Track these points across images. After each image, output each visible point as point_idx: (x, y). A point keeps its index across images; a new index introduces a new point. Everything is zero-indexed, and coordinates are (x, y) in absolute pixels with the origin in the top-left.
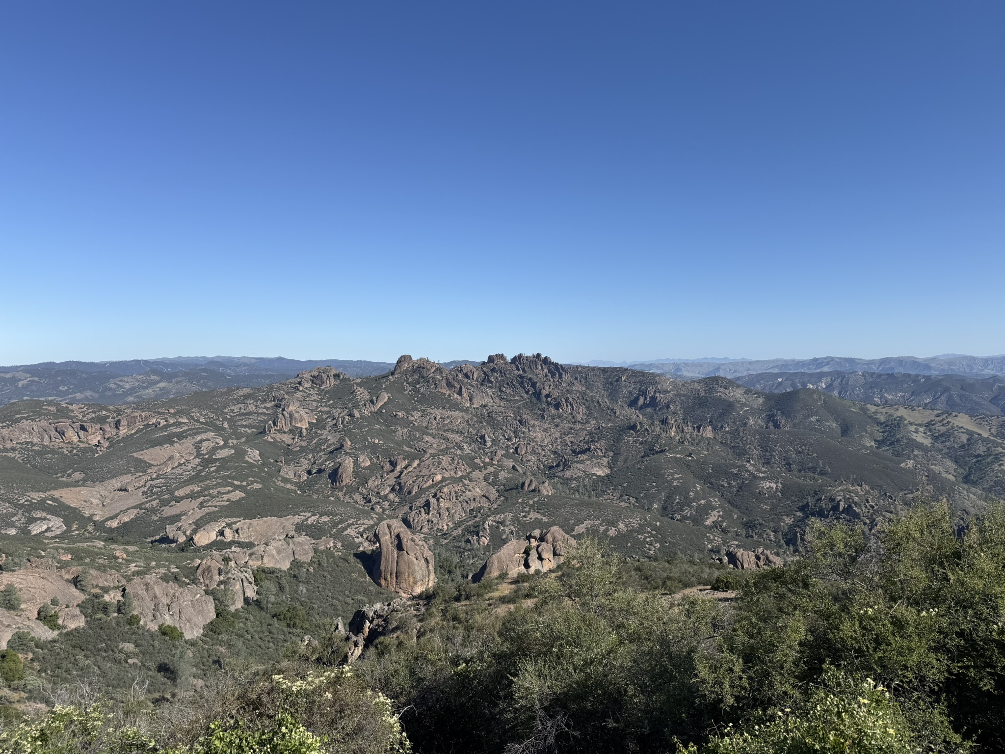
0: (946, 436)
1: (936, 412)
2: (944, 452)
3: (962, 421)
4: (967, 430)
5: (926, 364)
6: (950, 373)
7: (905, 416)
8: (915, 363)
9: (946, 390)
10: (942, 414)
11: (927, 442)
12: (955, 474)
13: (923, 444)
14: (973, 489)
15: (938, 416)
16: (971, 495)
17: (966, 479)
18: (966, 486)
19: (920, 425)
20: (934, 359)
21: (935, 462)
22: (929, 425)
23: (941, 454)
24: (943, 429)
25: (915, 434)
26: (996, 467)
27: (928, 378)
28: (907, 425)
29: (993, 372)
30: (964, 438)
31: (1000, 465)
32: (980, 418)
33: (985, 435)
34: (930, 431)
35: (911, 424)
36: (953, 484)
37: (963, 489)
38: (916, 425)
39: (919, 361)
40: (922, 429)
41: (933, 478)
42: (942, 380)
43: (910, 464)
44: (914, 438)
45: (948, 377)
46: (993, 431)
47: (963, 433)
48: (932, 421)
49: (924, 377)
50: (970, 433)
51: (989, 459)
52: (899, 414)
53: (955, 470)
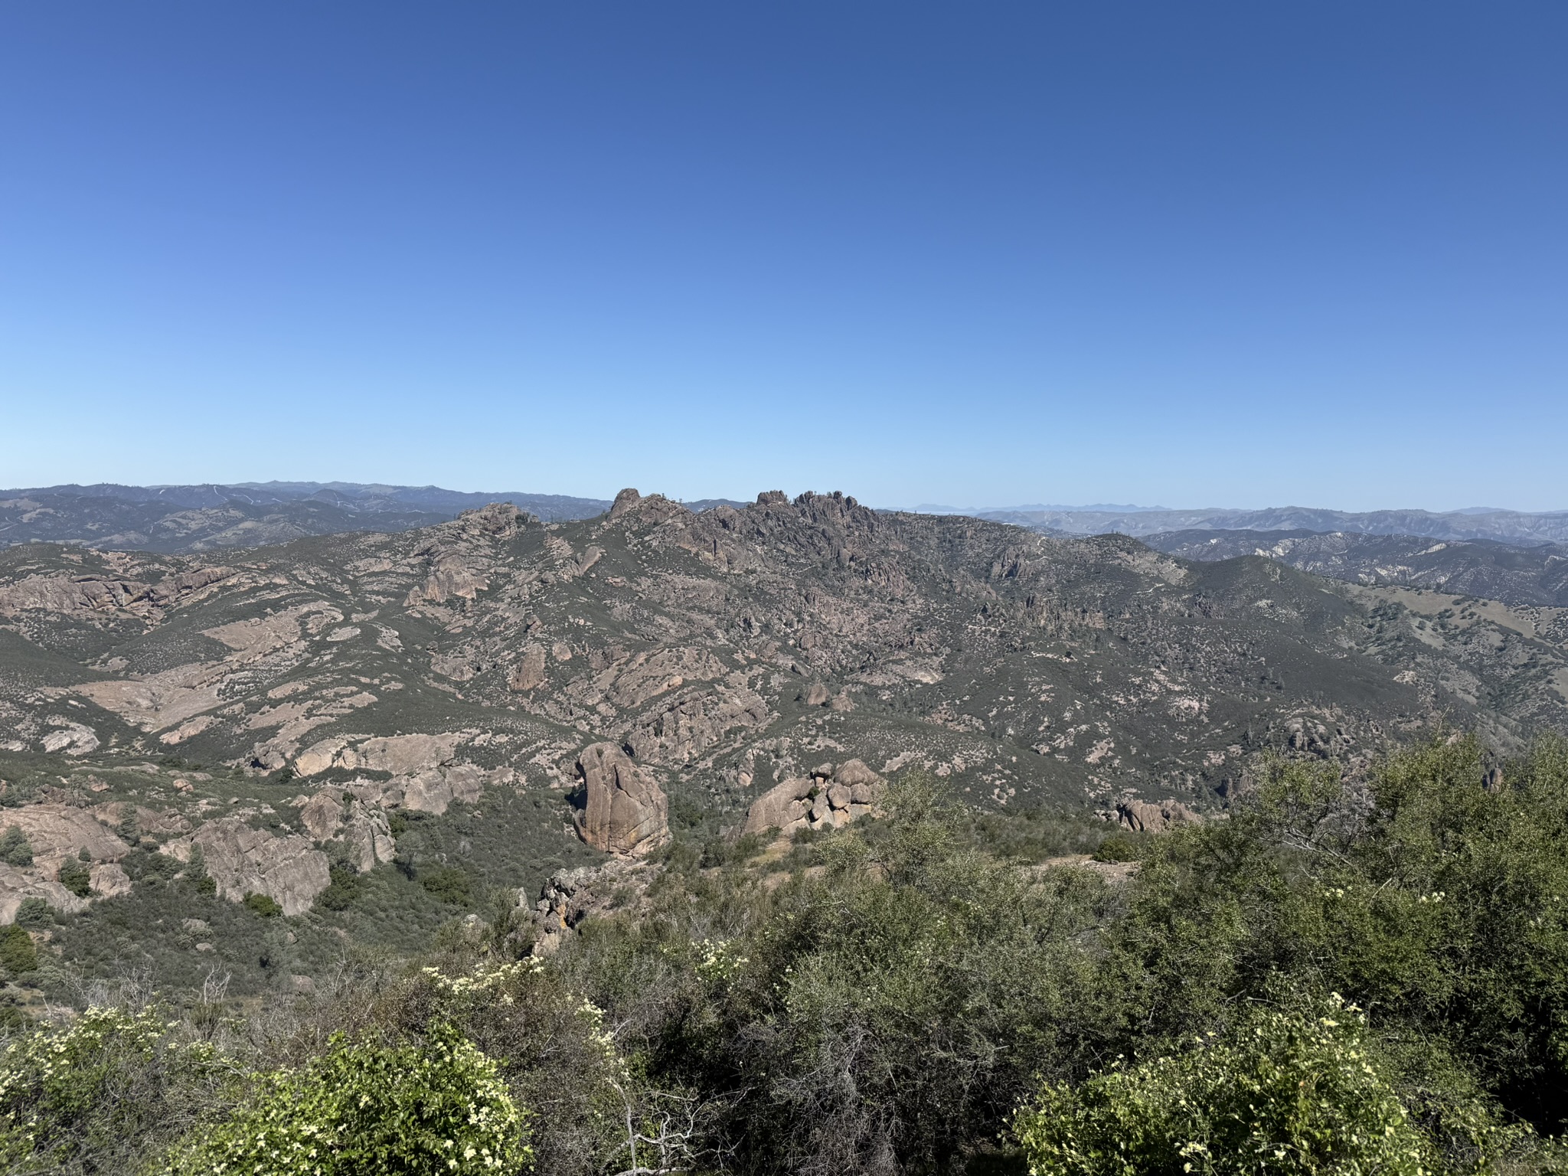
0: (1467, 635)
1: (1454, 597)
2: (1462, 660)
3: (1494, 612)
4: (1500, 626)
5: (1443, 523)
6: (1479, 536)
7: (1405, 603)
8: (1425, 519)
9: (1473, 562)
10: (1463, 600)
11: (1437, 643)
12: (1477, 694)
13: (1430, 646)
14: (1504, 719)
15: (1457, 603)
16: (1501, 728)
17: (1495, 703)
18: (1493, 713)
19: (1428, 618)
20: (1455, 515)
21: (1447, 675)
22: (1441, 618)
23: (1458, 663)
24: (1464, 624)
25: (1420, 631)
26: (1541, 684)
28: (1407, 617)
29: (1547, 538)
30: (1496, 638)
31: (1550, 682)
32: (1522, 609)
33: (1528, 635)
34: (1443, 627)
35: (1414, 615)
36: (1474, 709)
37: (1489, 717)
38: (1421, 617)
39: (1431, 516)
40: (1429, 624)
41: (1442, 698)
42: (1465, 548)
43: (1409, 676)
44: (1417, 636)
45: (1477, 542)
46: (1541, 629)
47: (1494, 630)
48: (1446, 611)
49: (1437, 541)
50: (1504, 631)
51: (1532, 673)
52: (1396, 599)
53: (1478, 689)
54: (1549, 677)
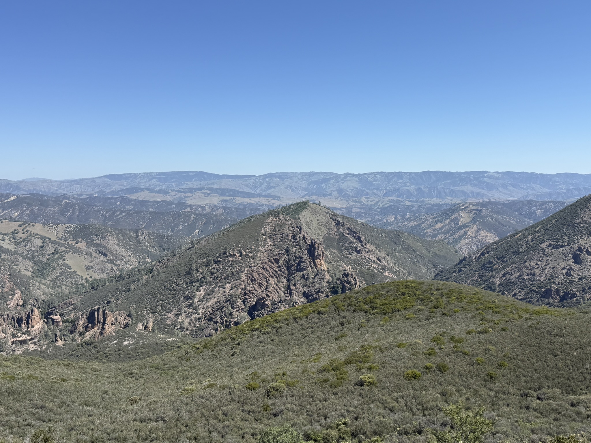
54: (64, 258)
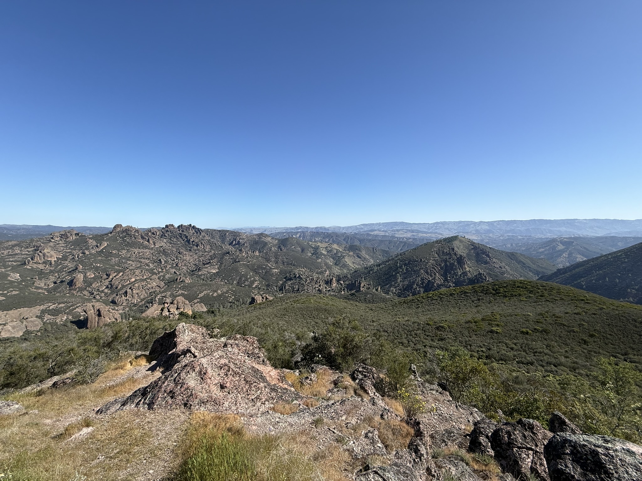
0: (331, 251)
1: (328, 244)
3: (335, 246)
7: (320, 245)
8: (325, 228)
9: (332, 237)
11: (326, 253)
13: (324, 254)
14: (337, 267)
15: (329, 245)
17: (336, 264)
18: (335, 266)
19: (324, 248)
22: (326, 248)
24: (330, 249)
26: (343, 259)
27: (327, 233)
30: (335, 251)
33: (341, 250)
35: (321, 247)
41: (326, 264)
42: (331, 234)
43: (320, 260)
45: (333, 233)
46: (343, 249)
48: (327, 246)
49: (326, 233)
50: (337, 250)
51: (342, 257)
52: (318, 245)
53: (333, 261)
